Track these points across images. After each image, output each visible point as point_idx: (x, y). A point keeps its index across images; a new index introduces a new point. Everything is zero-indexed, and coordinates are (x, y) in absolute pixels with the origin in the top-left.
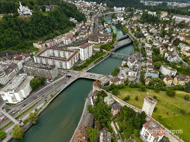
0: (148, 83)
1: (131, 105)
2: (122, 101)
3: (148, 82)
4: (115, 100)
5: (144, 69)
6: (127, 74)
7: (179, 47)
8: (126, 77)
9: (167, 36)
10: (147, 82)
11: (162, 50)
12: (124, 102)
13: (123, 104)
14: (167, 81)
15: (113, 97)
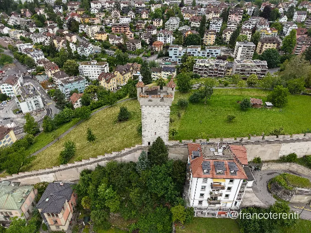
0: (79, 103)
1: (100, 158)
2: (62, 167)
3: (78, 101)
4: (36, 182)
5: (49, 86)
6: (18, 111)
7: (81, 32)
8: (19, 119)
9: (51, 22)
10: (76, 104)
11: (59, 41)
12: (69, 165)
13: (70, 174)
14: (108, 83)
15: (19, 180)
